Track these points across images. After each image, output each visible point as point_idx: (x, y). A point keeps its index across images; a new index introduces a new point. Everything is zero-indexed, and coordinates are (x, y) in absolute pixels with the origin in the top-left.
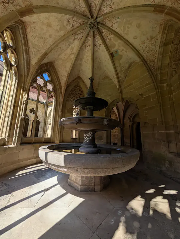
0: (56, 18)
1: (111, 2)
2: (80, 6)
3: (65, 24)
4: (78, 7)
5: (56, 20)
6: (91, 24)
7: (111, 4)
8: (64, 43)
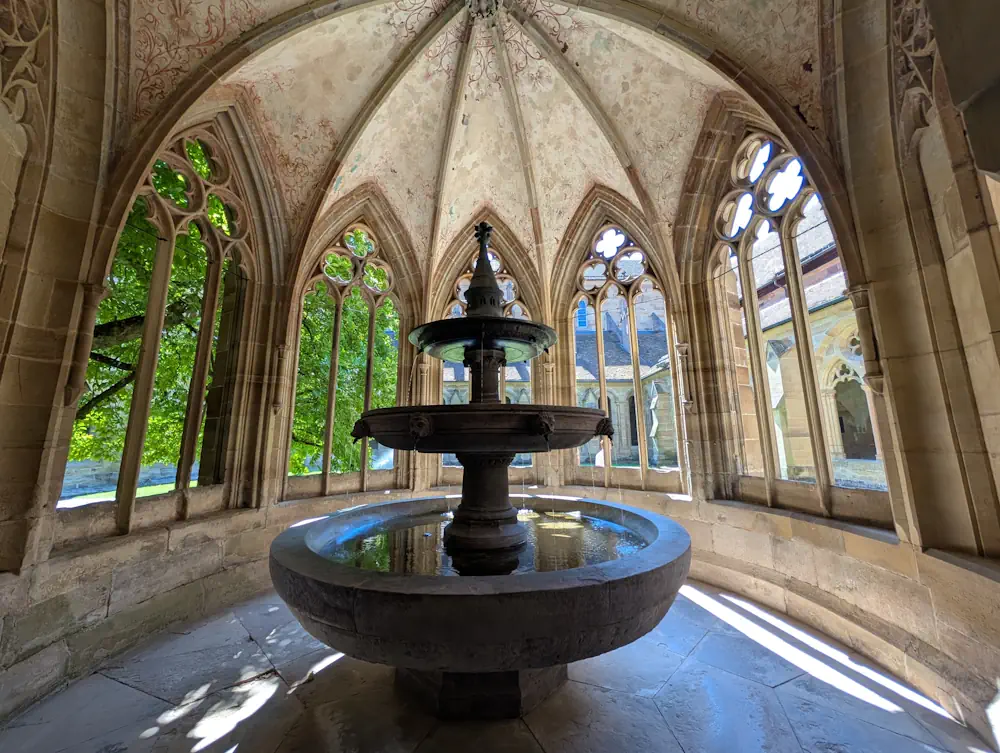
0: (548, 120)
1: (392, 15)
2: (485, 69)
3: (550, 87)
4: (489, 70)
5: (552, 118)
6: (485, 14)
7: (396, 11)
8: (604, 74)
